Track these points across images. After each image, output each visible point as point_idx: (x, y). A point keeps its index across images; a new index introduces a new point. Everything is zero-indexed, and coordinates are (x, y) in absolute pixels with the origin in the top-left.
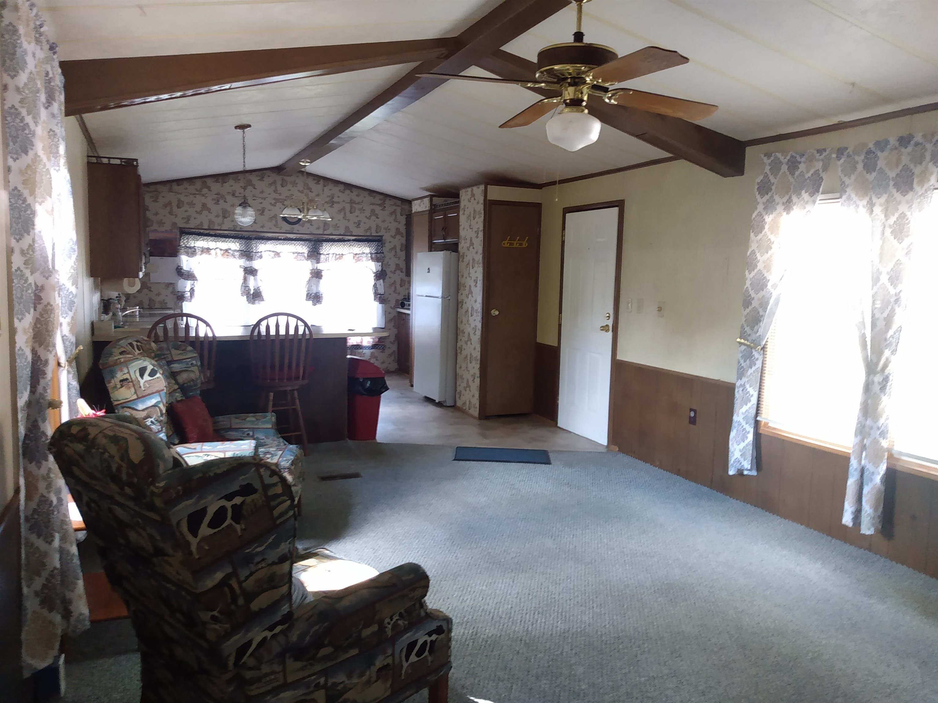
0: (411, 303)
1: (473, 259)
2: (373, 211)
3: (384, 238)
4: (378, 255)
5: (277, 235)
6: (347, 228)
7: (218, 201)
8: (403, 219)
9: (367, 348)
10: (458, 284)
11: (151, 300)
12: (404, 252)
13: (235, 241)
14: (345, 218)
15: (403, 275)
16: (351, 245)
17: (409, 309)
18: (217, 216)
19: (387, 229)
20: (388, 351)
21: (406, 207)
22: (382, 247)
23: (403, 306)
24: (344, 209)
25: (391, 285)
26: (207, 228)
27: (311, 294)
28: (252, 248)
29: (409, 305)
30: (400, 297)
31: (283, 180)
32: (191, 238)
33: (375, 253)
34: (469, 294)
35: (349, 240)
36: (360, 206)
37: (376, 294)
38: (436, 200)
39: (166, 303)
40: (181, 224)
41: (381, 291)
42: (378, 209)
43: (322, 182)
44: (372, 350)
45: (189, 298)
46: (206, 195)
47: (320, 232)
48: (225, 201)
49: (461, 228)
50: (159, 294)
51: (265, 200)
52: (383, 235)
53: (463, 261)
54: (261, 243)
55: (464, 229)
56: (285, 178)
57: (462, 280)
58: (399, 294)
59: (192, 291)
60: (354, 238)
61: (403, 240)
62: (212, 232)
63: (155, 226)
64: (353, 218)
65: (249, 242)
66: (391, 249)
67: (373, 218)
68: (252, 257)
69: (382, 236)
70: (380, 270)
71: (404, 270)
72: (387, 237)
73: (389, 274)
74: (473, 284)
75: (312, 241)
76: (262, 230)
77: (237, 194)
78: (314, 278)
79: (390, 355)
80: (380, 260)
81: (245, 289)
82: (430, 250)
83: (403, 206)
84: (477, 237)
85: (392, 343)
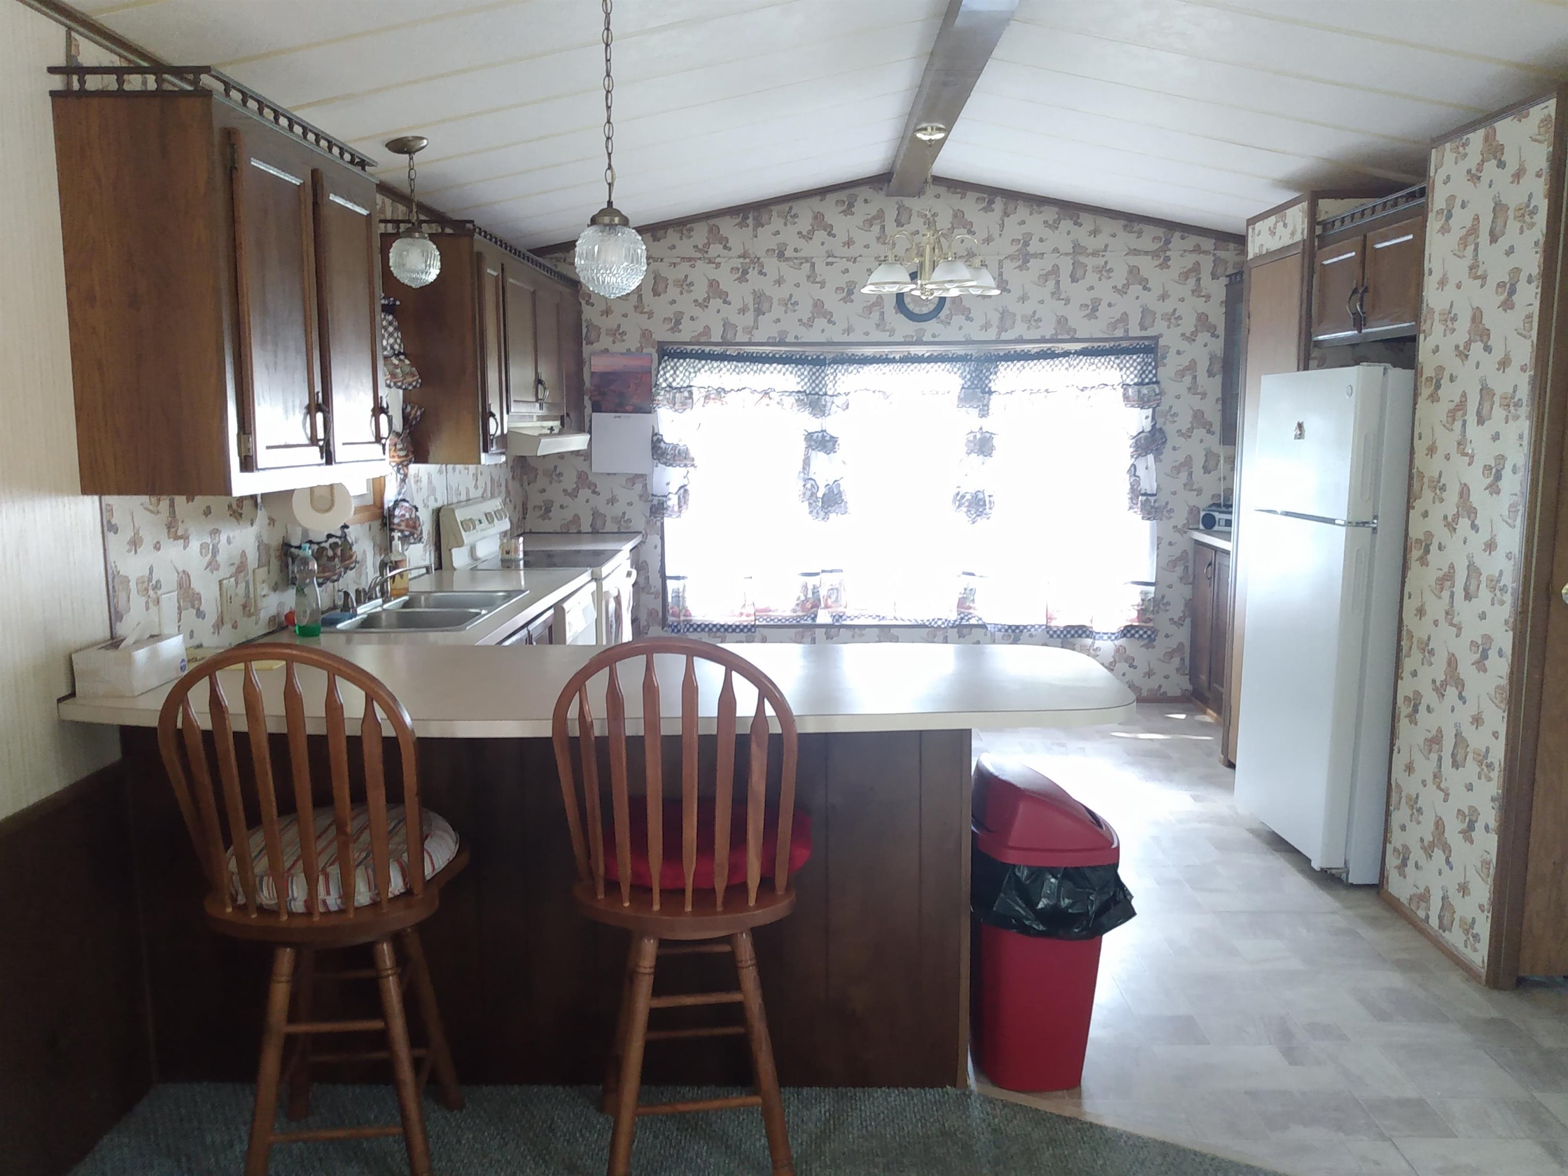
0: (1234, 518)
1: (1486, 392)
2: (1134, 271)
3: (1161, 342)
4: (1145, 390)
5: (886, 349)
6: (1062, 321)
7: (745, 272)
8: (1218, 289)
9: (1105, 637)
10: (1411, 477)
11: (596, 514)
12: (1218, 379)
13: (784, 370)
14: (1056, 294)
15: (1214, 442)
16: (1070, 366)
17: (1227, 536)
18: (743, 311)
19: (1173, 318)
20: (1162, 645)
21: (1229, 254)
22: (1154, 368)
23: (1209, 524)
24: (1055, 271)
25: (1177, 469)
26: (720, 340)
27: (963, 497)
28: (826, 385)
29: (1229, 523)
30: (1203, 502)
31: (900, 208)
32: (681, 365)
33: (1135, 384)
34: (1457, 517)
35: (1066, 354)
36: (1100, 261)
37: (1135, 492)
38: (1329, 208)
39: (629, 521)
40: (662, 334)
41: (1149, 483)
42: (1147, 265)
43: (999, 204)
44: (1118, 642)
45: (676, 508)
46: (718, 260)
47: (991, 335)
48: (761, 273)
49: (1430, 284)
50: (612, 501)
51: (854, 262)
52: (1161, 336)
53: (1434, 398)
54: (846, 370)
55: (1443, 283)
56: (908, 202)
57: (1428, 466)
58: (1199, 492)
59: (684, 490)
60: (1079, 346)
61: (1218, 346)
62: (732, 351)
63: (605, 342)
64: (1079, 293)
65: (818, 370)
66: (1181, 373)
67: (1136, 289)
68: (825, 406)
69: (1156, 338)
70: (1148, 428)
71: (1217, 427)
72: (1170, 339)
73: (1173, 439)
74: (1478, 482)
75: (971, 360)
76: (845, 338)
77: (789, 253)
78: (974, 455)
79: (1170, 655)
80: (1149, 401)
81: (804, 486)
82: (1305, 364)
83: (1221, 254)
84: (1508, 305)
85: (1179, 623)
